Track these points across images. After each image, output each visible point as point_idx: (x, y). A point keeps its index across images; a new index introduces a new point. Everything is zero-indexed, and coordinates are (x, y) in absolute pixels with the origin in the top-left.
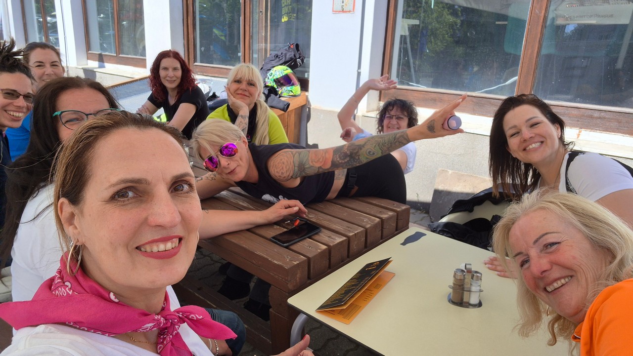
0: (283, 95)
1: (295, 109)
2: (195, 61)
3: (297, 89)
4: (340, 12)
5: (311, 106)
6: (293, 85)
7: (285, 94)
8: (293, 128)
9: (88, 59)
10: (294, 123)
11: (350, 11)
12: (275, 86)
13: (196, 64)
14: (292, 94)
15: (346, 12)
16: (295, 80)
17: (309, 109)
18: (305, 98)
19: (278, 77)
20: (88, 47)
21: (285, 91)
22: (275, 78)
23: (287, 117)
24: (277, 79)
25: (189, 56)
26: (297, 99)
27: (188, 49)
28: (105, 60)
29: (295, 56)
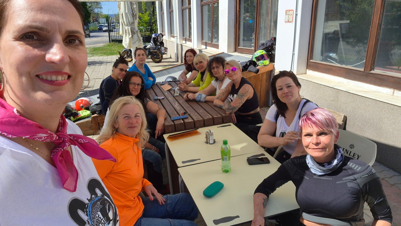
0: (259, 65)
1: (266, 72)
2: (238, 46)
3: (267, 62)
4: (287, 22)
5: (275, 70)
6: (265, 60)
8: (265, 82)
9: (202, 44)
10: (265, 79)
12: (256, 61)
13: (239, 47)
14: (263, 65)
15: (290, 22)
16: (266, 57)
17: (274, 72)
18: (273, 66)
19: (257, 56)
20: (202, 39)
21: (260, 63)
22: (256, 56)
23: (261, 76)
24: (257, 57)
25: (236, 43)
26: (266, 67)
27: (236, 40)
28: (207, 45)
29: (272, 44)
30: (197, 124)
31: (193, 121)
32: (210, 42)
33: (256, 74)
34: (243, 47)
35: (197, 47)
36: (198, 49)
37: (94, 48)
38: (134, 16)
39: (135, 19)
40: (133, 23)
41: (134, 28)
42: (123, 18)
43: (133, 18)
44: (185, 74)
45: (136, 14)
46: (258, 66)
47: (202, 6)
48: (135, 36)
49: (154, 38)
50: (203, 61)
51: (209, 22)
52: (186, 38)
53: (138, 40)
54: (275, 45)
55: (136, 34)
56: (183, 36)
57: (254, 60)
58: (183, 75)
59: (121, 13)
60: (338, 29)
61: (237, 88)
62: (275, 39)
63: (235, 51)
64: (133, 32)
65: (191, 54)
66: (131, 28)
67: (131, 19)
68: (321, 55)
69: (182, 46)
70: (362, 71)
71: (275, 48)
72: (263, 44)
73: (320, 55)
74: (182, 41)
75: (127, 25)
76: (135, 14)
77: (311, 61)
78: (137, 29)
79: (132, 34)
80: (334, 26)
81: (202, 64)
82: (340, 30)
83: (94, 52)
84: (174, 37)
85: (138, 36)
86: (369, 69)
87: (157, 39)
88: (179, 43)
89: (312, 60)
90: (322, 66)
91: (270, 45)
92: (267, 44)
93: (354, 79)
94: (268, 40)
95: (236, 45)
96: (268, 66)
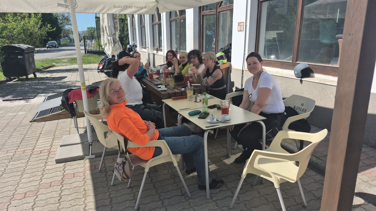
1: (225, 68)
3: (225, 61)
6: (224, 59)
11: (242, 31)
14: (223, 63)
15: (241, 31)
16: (224, 57)
17: (231, 68)
18: (230, 64)
21: (220, 62)
27: (200, 48)
29: (229, 48)
38: (115, 28)
39: (116, 31)
40: (115, 34)
41: (116, 39)
42: (106, 30)
43: (115, 30)
46: (219, 64)
47: (171, 21)
48: (117, 45)
52: (156, 49)
53: (119, 48)
54: (231, 49)
55: (117, 43)
56: (154, 47)
60: (276, 36)
61: (210, 72)
62: (231, 45)
64: (115, 41)
66: (113, 39)
67: (113, 32)
69: (154, 55)
70: (291, 63)
71: (231, 51)
72: (222, 49)
73: (264, 55)
74: (153, 51)
75: (110, 36)
76: (116, 27)
78: (118, 39)
79: (114, 43)
80: (273, 35)
84: (145, 48)
85: (119, 45)
86: (295, 61)
87: (132, 49)
91: (227, 49)
92: (225, 48)
94: (226, 45)
96: (226, 64)
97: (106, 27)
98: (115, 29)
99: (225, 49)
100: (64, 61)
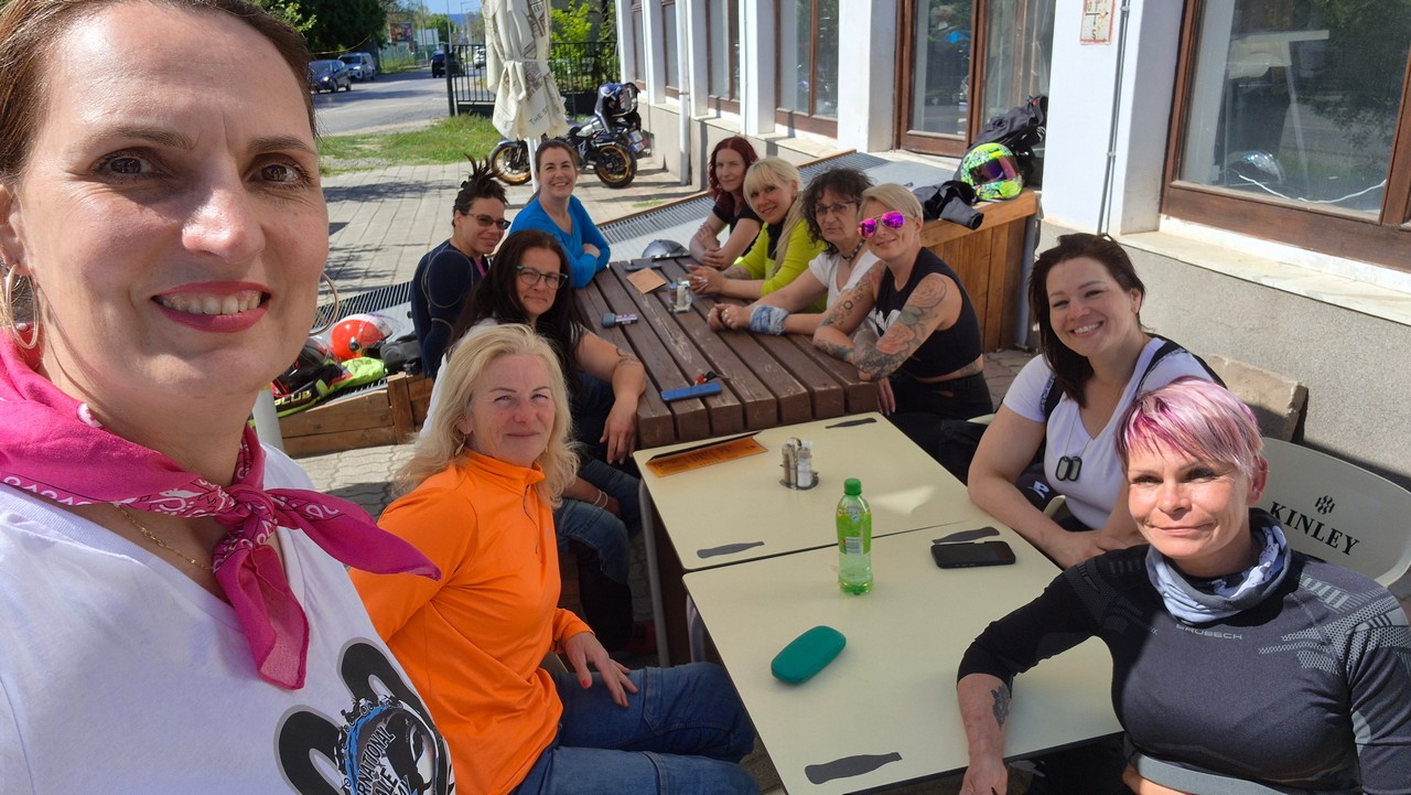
0: (983, 198)
1: (1009, 224)
2: (909, 128)
3: (1012, 186)
4: (1090, 41)
6: (1004, 178)
7: (986, 196)
8: (1004, 258)
9: (776, 121)
10: (1006, 249)
11: (1104, 41)
12: (971, 183)
13: (911, 132)
14: (998, 196)
15: (1099, 42)
16: (1009, 167)
17: (1039, 222)
18: (1033, 202)
19: (978, 164)
20: (778, 103)
21: (987, 191)
22: (971, 166)
23: (989, 238)
24: (975, 168)
25: (900, 118)
26: (1009, 205)
27: (900, 106)
28: (796, 124)
29: (1034, 120)
30: (754, 417)
31: (738, 403)
32: (807, 115)
33: (970, 231)
34: (925, 130)
35: (760, 133)
36: (763, 137)
37: (398, 135)
38: (534, 22)
39: (538, 33)
40: (532, 48)
41: (536, 67)
42: (496, 31)
43: (532, 29)
44: (710, 232)
45: (543, 15)
46: (979, 200)
48: (540, 93)
49: (607, 101)
50: (777, 183)
51: (801, 39)
52: (718, 99)
53: (550, 107)
54: (1044, 124)
55: (541, 90)
56: (710, 91)
57: (966, 178)
58: (706, 234)
59: (491, 15)
60: (1286, 62)
61: (899, 285)
62: (1044, 101)
63: (898, 145)
64: (534, 80)
65: (736, 157)
66: (525, 67)
67: (523, 35)
68: (1216, 163)
69: (704, 126)
70: (1371, 223)
71: (1044, 136)
72: (999, 123)
73: (1213, 161)
74: (704, 108)
75: (512, 57)
76: (538, 15)
77: (1177, 183)
78: (544, 68)
79: (527, 89)
80: (1269, 52)
81: (772, 196)
82: (1292, 66)
83: (398, 150)
84: (676, 94)
85: (550, 94)
86: (1400, 215)
87: (618, 102)
88: (693, 116)
89: (1180, 179)
90: (1215, 202)
91: (1023, 126)
92: (1013, 120)
93: (1342, 251)
94: (1019, 105)
95: (899, 124)
96: (1017, 203)
97: (494, 17)
98: (531, 25)
99: (1017, 124)
100: (367, 146)
